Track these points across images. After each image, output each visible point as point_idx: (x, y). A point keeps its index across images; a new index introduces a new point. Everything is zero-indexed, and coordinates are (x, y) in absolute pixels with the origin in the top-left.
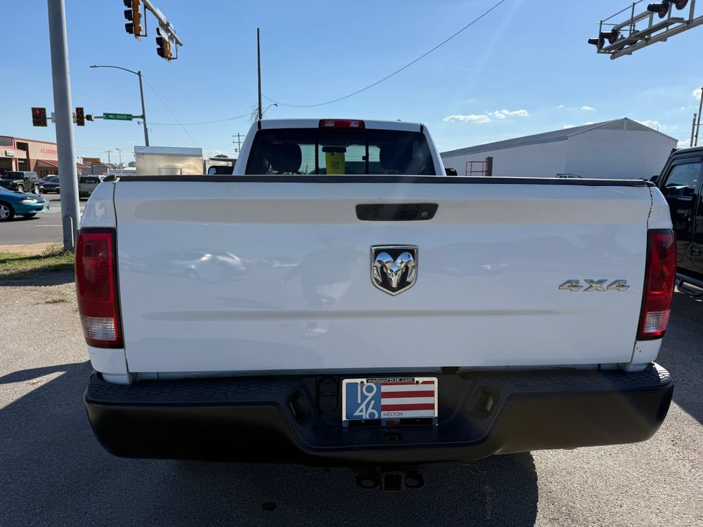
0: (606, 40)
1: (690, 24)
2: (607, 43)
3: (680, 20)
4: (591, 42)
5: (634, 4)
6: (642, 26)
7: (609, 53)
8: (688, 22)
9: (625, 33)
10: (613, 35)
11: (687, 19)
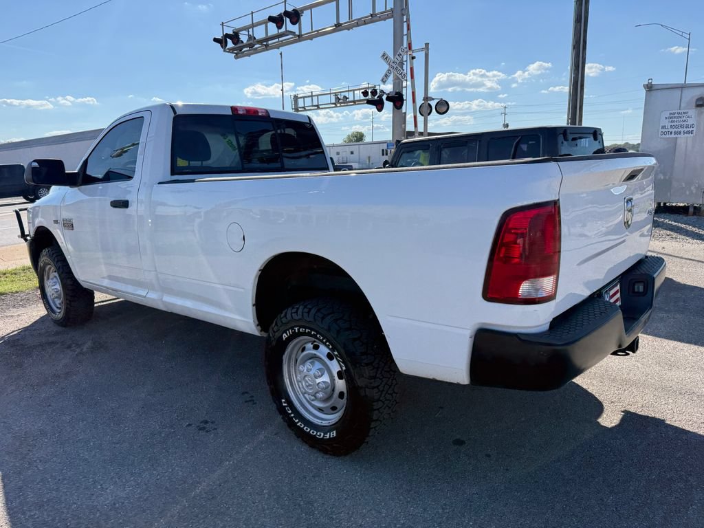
0: (229, 41)
1: (300, 38)
2: (230, 44)
3: (293, 33)
4: (216, 40)
5: (252, 13)
6: (259, 33)
7: (232, 53)
8: (299, 36)
9: (244, 38)
10: (235, 37)
11: (297, 33)
